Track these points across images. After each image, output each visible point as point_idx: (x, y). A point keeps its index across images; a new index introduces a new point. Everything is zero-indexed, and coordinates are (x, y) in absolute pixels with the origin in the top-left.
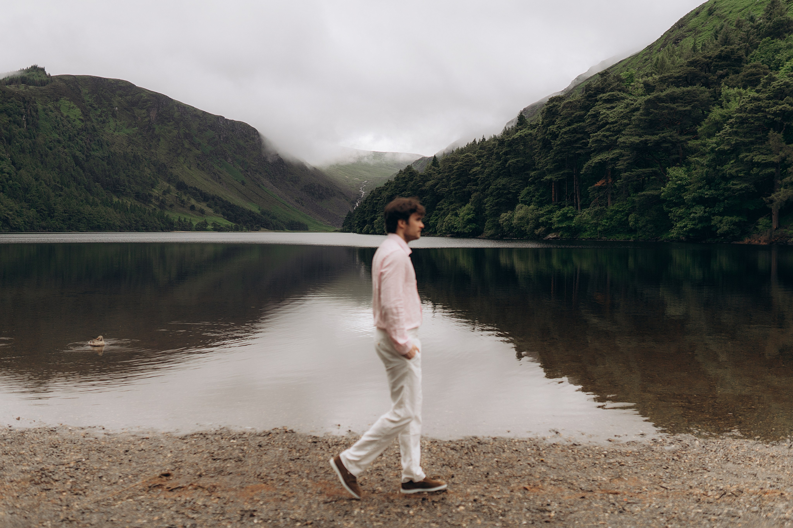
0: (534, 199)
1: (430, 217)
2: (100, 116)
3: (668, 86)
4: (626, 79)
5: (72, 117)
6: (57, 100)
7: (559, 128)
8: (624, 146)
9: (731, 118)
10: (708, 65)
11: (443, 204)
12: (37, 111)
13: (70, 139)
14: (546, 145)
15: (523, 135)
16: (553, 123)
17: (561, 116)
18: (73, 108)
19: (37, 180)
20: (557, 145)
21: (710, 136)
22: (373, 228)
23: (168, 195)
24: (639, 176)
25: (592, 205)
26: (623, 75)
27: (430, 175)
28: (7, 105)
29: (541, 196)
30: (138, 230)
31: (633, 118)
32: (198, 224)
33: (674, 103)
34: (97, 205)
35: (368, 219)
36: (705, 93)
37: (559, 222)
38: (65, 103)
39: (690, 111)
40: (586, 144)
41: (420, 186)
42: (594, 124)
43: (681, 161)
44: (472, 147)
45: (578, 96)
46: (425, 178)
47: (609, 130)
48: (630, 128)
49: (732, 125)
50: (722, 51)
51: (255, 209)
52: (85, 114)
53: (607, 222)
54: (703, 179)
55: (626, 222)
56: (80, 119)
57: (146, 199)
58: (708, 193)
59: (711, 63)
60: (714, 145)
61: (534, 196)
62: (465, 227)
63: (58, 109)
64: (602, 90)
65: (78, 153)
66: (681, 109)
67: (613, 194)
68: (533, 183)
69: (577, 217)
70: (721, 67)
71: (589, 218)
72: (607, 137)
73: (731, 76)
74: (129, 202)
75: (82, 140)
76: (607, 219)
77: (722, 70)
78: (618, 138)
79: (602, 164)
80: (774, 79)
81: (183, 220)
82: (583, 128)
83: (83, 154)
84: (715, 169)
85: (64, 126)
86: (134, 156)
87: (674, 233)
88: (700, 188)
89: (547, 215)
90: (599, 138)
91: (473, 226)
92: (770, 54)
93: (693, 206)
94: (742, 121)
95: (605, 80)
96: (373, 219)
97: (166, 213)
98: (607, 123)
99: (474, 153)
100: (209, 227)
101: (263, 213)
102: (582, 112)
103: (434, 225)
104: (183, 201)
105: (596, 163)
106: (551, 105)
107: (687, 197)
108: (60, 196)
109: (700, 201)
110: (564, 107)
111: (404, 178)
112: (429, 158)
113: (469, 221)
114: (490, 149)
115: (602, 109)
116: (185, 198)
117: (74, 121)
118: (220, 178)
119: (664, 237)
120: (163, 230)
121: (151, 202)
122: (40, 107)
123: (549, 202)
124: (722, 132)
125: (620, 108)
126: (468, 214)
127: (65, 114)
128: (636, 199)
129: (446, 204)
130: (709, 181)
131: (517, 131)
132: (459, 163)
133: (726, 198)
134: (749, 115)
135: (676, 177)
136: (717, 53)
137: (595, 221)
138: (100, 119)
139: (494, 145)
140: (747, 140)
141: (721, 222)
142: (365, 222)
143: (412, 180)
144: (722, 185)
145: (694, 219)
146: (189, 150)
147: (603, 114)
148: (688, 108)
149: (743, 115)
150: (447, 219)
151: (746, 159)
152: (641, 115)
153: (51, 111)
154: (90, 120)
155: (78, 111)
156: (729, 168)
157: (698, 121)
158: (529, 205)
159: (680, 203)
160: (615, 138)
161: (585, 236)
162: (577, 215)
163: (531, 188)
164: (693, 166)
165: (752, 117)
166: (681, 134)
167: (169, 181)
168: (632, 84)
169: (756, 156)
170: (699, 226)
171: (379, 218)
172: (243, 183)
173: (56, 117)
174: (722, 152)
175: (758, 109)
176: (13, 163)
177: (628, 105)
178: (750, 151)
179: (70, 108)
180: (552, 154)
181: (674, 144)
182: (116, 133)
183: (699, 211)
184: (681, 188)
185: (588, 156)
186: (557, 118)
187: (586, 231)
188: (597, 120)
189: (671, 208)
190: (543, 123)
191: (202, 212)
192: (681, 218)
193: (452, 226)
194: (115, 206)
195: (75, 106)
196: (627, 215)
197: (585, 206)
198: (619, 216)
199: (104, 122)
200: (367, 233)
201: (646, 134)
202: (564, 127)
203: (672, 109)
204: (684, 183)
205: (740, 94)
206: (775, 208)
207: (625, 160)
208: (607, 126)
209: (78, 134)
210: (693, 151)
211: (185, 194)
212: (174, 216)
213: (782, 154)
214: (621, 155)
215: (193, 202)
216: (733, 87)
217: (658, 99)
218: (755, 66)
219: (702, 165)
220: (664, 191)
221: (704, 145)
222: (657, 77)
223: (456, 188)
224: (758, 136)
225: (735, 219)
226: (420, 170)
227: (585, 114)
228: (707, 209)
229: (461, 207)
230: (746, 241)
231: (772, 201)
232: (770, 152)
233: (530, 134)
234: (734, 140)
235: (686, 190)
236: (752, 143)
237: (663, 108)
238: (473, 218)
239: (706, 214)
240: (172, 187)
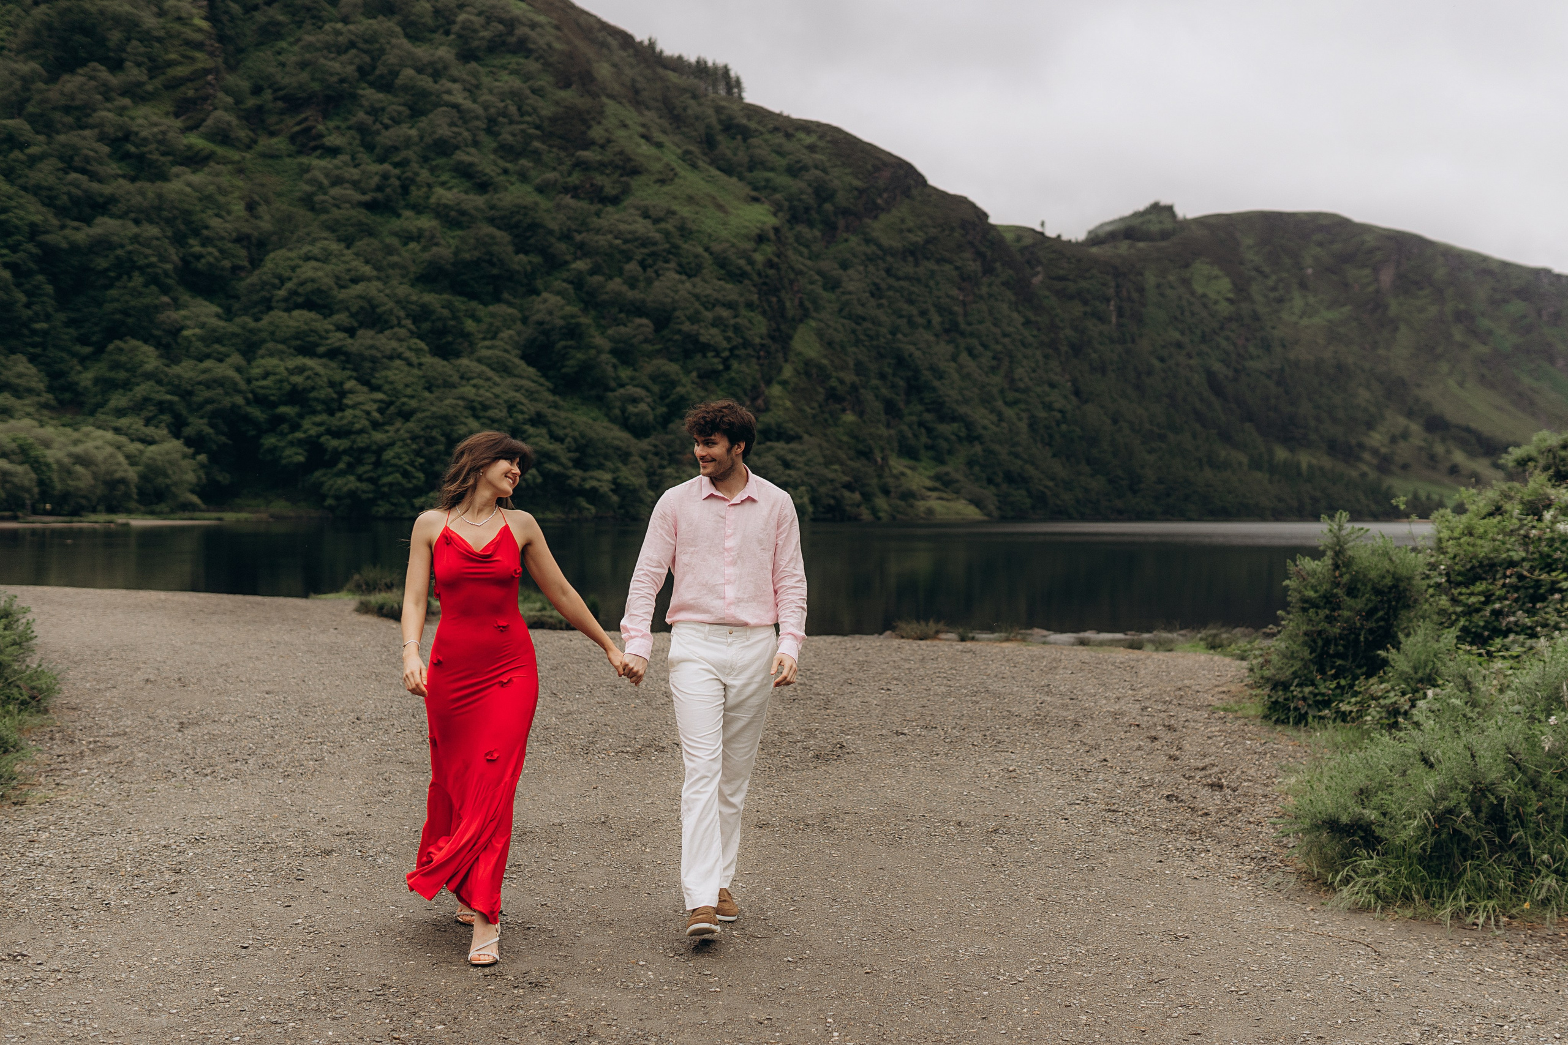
5: (1213, 296)
6: (1187, 266)
12: (1142, 290)
13: (1204, 339)
18: (1216, 277)
19: (1114, 421)
23: (1401, 444)
28: (1084, 284)
38: (1201, 269)
52: (1241, 288)
56: (1228, 300)
57: (1348, 452)
63: (1186, 282)
65: (1217, 366)
74: (1311, 460)
75: (1227, 339)
83: (1228, 365)
85: (1193, 314)
86: (1340, 366)
97: (1389, 482)
104: (1435, 457)
116: (1439, 449)
117: (1216, 302)
118: (1532, 404)
121: (1359, 459)
122: (1150, 281)
127: (1200, 290)
138: (1272, 295)
146: (1464, 346)
153: (1172, 287)
154: (1249, 298)
155: (1225, 284)
167: (1410, 414)
173: (1180, 298)
176: (1077, 393)
179: (1210, 278)
182: (1304, 322)
191: (1476, 478)
194: (1276, 470)
195: (1220, 273)
199: (1280, 300)
209: (1222, 328)
211: (1443, 439)
215: (1458, 457)
240: (1415, 427)
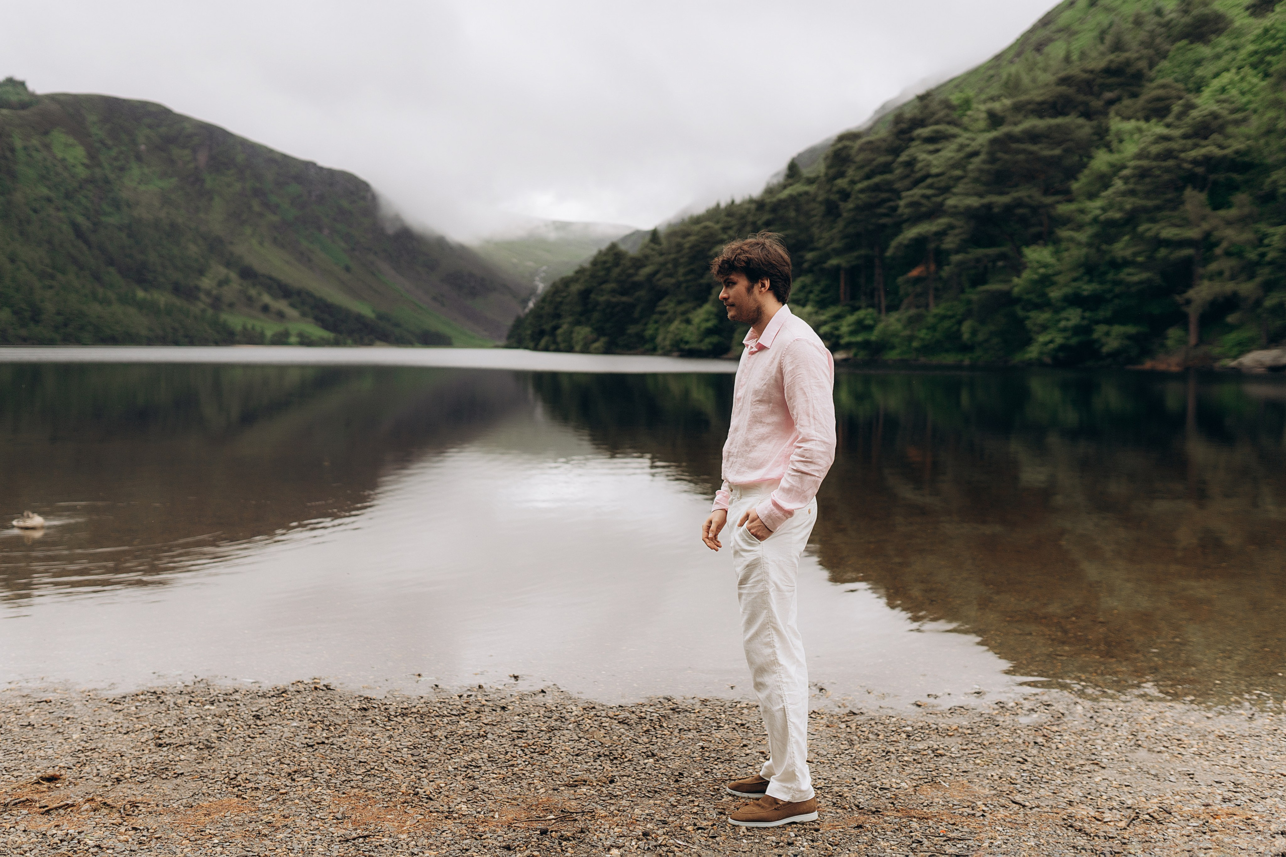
0: (812, 296)
1: (646, 324)
2: (116, 159)
3: (1026, 117)
4: (960, 106)
5: (71, 160)
6: (46, 133)
7: (853, 182)
8: (955, 213)
9: (1124, 167)
10: (1089, 83)
11: (666, 305)
12: (13, 150)
13: (68, 196)
14: (832, 210)
15: (794, 193)
16: (842, 175)
17: (855, 162)
18: (72, 145)
19: (12, 261)
20: (851, 210)
21: (1092, 196)
22: (555, 342)
23: (226, 288)
24: (978, 260)
25: (903, 306)
26: (955, 98)
27: (646, 257)
29: (823, 291)
30: (176, 343)
31: (970, 167)
32: (274, 335)
33: (1035, 143)
34: (109, 303)
35: (547, 327)
36: (1083, 128)
37: (852, 333)
38: (59, 138)
39: (1060, 158)
40: (895, 209)
41: (630, 276)
42: (907, 176)
43: (1045, 237)
44: (714, 213)
45: (884, 132)
46: (638, 263)
47: (930, 186)
48: (966, 184)
49: (1126, 180)
50: (1111, 61)
51: (365, 310)
52: (93, 157)
53: (926, 334)
54: (1080, 265)
55: (958, 335)
56: (83, 164)
57: (189, 293)
58: (1088, 288)
59: (1094, 80)
60: (1098, 212)
61: (811, 292)
62: (701, 341)
63: (47, 147)
64: (919, 122)
65: (80, 219)
66: (1047, 153)
67: (936, 289)
68: (810, 271)
69: (880, 327)
70: (1110, 88)
71: (898, 326)
72: (927, 197)
73: (1127, 102)
74: (162, 298)
75: (86, 197)
76: (928, 328)
77: (1111, 91)
78: (945, 199)
79: (920, 242)
80: (1193, 107)
81: (249, 326)
82: (890, 183)
83: (88, 219)
84: (1099, 250)
85: (57, 174)
86: (173, 225)
87: (1033, 352)
88: (1075, 280)
89: (833, 321)
90: (915, 199)
91: (715, 339)
92: (1187, 68)
93: (1063, 309)
94: (1143, 174)
95: (926, 107)
96: (556, 328)
97: (225, 317)
98: (928, 176)
99: (717, 222)
100: (293, 339)
101: (380, 317)
102: (889, 158)
103: (653, 338)
104: (250, 299)
105: (912, 240)
106: (840, 145)
107: (1055, 294)
108: (51, 287)
109: (1075, 300)
110: (861, 149)
111: (605, 262)
112: (647, 232)
113: (709, 332)
114: (743, 217)
115: (920, 153)
116: (253, 292)
117: (73, 166)
118: (310, 260)
119: (1018, 358)
120: (217, 343)
121: (197, 298)
122: (18, 143)
123: (835, 302)
124: (1110, 191)
125: (949, 151)
126: (707, 320)
127: (60, 155)
128: (974, 297)
129: (672, 305)
130: (1090, 269)
131: (785, 187)
132: (692, 238)
133: (1117, 296)
134: (1154, 164)
135: (1038, 262)
136: (1102, 64)
137: (907, 332)
138: (116, 164)
139: (749, 211)
140: (1149, 203)
141: (1107, 334)
142: (542, 333)
143: (617, 265)
144: (1110, 276)
145: (1064, 330)
146: (261, 215)
147: (923, 160)
148: (1057, 152)
149: (1144, 163)
150: (673, 327)
151: (1148, 234)
152: (984, 162)
153: (37, 150)
154: (99, 165)
155: (78, 153)
156: (1121, 248)
157: (1072, 173)
158: (804, 305)
159: (1044, 304)
160: (939, 199)
161: (892, 355)
162: (880, 321)
163: (806, 279)
164: (1064, 245)
165: (1159, 168)
166: (1046, 192)
167: (228, 265)
168: (969, 113)
169: (1163, 228)
170: (1074, 341)
171: (565, 327)
172: (347, 269)
173: (45, 160)
174: (1111, 223)
175: (1168, 154)
177: (962, 147)
178: (1153, 220)
179: (67, 146)
180: (840, 224)
181: (1035, 209)
182: (142, 188)
183: (1073, 317)
184: (1046, 281)
185: (898, 228)
186: (849, 167)
187: (893, 347)
188: (913, 171)
189: (1029, 311)
190: (826, 174)
191: (281, 315)
192: (1044, 328)
193: (681, 340)
194: (141, 306)
195: (75, 142)
196: (960, 323)
197: (892, 308)
198: (947, 324)
199: (122, 169)
200: (546, 349)
201: (989, 192)
202: (860, 181)
203: (1031, 153)
204: (1050, 271)
205: (1140, 130)
206: (1193, 311)
207: (956, 235)
208: (929, 181)
209: (81, 187)
210: (1065, 221)
211: (254, 285)
212: (235, 321)
213: (1205, 226)
214: (951, 227)
215: (266, 299)
216: (1128, 118)
217: (1010, 137)
218: (1163, 86)
219: (1079, 244)
220: (1017, 285)
221: (1082, 211)
222: (1008, 102)
223: (689, 277)
224: (1169, 196)
225: (1131, 329)
226: (632, 250)
227: (893, 162)
228: (1087, 314)
229: (694, 309)
230: (1148, 365)
231: (1188, 302)
232: (1186, 223)
233: (806, 193)
234: (1129, 203)
235: (1053, 283)
236: (1158, 208)
237: (1018, 152)
238: (715, 326)
239: (1085, 322)
240: (233, 275)
